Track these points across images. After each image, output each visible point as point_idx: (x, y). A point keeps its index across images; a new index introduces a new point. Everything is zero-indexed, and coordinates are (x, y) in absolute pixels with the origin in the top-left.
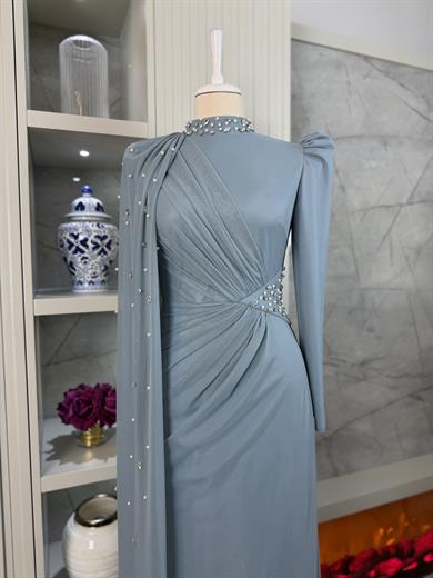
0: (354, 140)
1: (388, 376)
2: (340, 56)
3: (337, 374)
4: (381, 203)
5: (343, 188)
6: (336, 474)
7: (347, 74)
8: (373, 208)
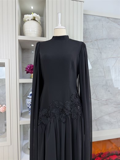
0: (104, 40)
1: (114, 104)
2: (100, 18)
3: (99, 103)
4: (112, 57)
5: (101, 53)
6: (98, 130)
7: (102, 22)
8: (110, 58)
